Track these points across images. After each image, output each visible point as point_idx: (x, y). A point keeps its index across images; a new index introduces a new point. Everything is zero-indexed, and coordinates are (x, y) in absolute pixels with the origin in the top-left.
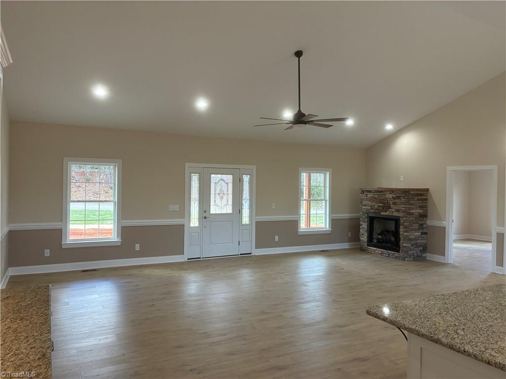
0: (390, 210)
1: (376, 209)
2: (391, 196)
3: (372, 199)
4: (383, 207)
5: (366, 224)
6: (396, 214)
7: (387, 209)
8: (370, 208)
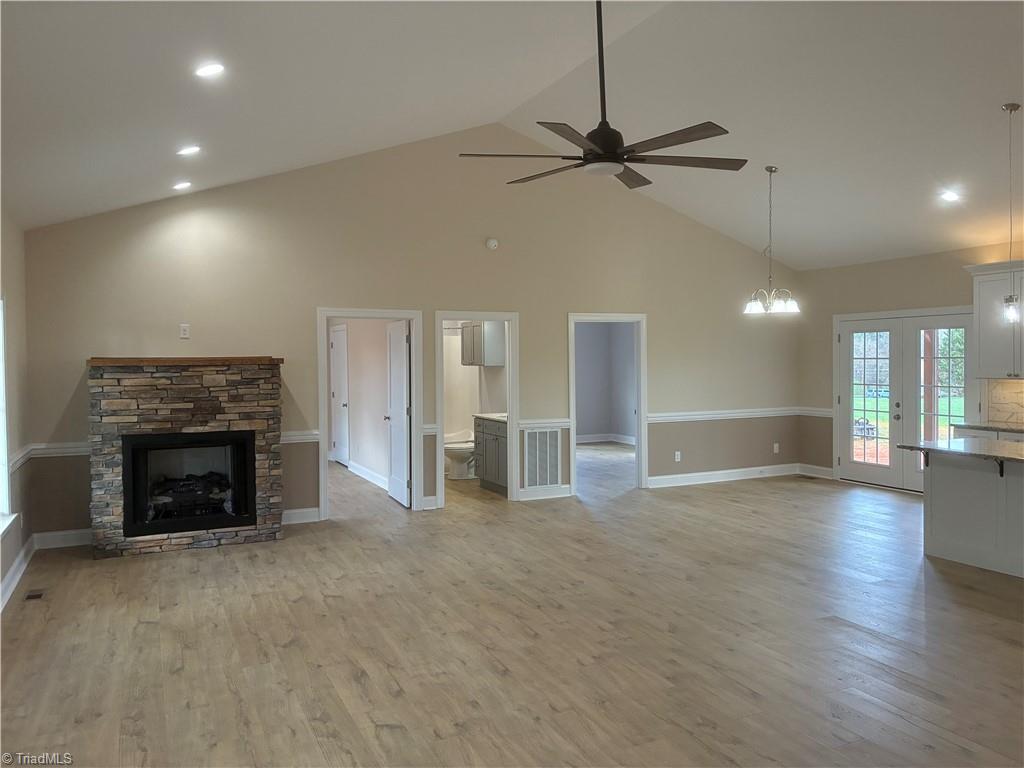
0: (218, 417)
1: (165, 420)
2: (221, 379)
3: (145, 392)
4: (193, 412)
5: (119, 469)
6: (244, 426)
7: (209, 417)
8: (135, 419)
